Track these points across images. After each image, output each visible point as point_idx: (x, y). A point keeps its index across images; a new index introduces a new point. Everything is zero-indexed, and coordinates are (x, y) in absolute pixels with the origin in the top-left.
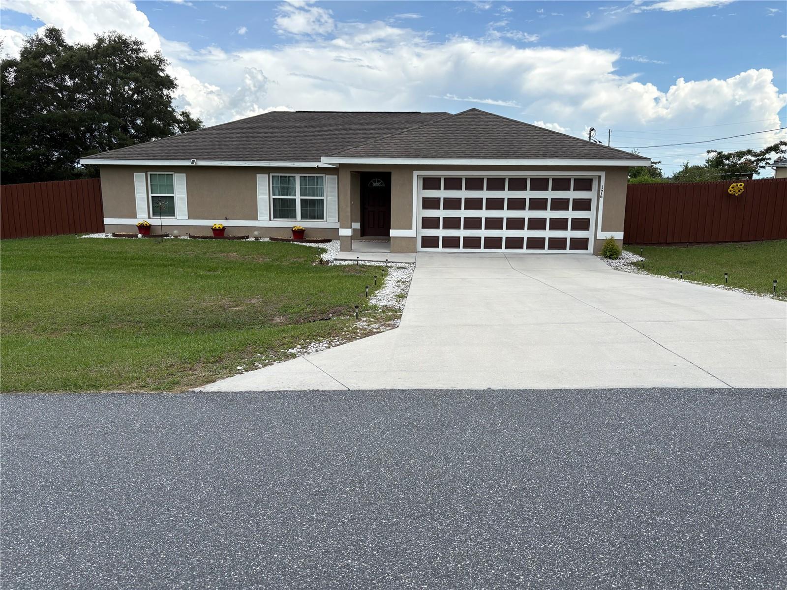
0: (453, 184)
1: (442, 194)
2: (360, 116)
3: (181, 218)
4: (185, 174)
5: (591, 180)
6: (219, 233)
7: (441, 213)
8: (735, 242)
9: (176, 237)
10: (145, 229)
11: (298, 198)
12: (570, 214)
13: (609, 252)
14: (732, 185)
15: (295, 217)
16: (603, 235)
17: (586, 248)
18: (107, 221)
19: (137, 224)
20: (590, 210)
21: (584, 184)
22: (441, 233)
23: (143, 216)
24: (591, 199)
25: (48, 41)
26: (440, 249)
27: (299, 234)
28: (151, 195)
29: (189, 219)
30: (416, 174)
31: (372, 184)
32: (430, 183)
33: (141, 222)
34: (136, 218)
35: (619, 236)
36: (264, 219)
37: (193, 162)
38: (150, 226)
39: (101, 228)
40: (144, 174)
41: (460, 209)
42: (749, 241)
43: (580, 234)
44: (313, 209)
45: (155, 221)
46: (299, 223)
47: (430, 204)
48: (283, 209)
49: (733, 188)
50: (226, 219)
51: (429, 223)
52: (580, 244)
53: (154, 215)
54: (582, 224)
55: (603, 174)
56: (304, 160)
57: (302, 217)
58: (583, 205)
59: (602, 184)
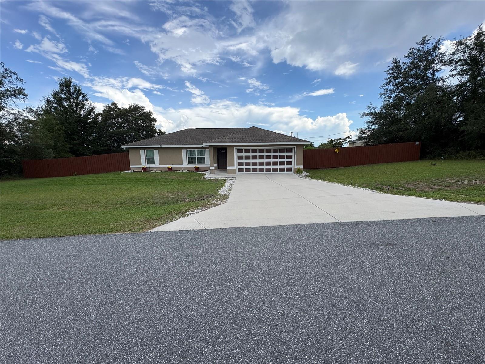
0: (247, 151)
1: (244, 154)
2: (216, 130)
3: (157, 165)
4: (158, 150)
5: (292, 149)
6: (170, 169)
7: (244, 161)
8: (338, 167)
9: (155, 171)
10: (145, 169)
11: (196, 157)
12: (286, 160)
13: (299, 172)
14: (336, 149)
15: (195, 163)
16: (296, 167)
18: (131, 167)
19: (142, 167)
20: (292, 159)
21: (290, 150)
22: (244, 167)
23: (144, 164)
24: (292, 155)
25: (112, 107)
26: (244, 172)
27: (197, 169)
28: (146, 157)
29: (159, 165)
30: (235, 148)
31: (221, 152)
32: (240, 151)
33: (143, 166)
34: (141, 165)
35: (302, 167)
36: (185, 164)
37: (160, 146)
38: (146, 168)
39: (129, 169)
40: (144, 150)
41: (250, 159)
43: (289, 166)
44: (201, 160)
45: (148, 166)
46: (197, 165)
47: (240, 158)
48: (191, 161)
50: (172, 165)
51: (240, 164)
52: (289, 170)
53: (147, 164)
54: (290, 163)
55: (296, 147)
56: (198, 144)
57: (198, 163)
58: (290, 157)
59: (296, 150)
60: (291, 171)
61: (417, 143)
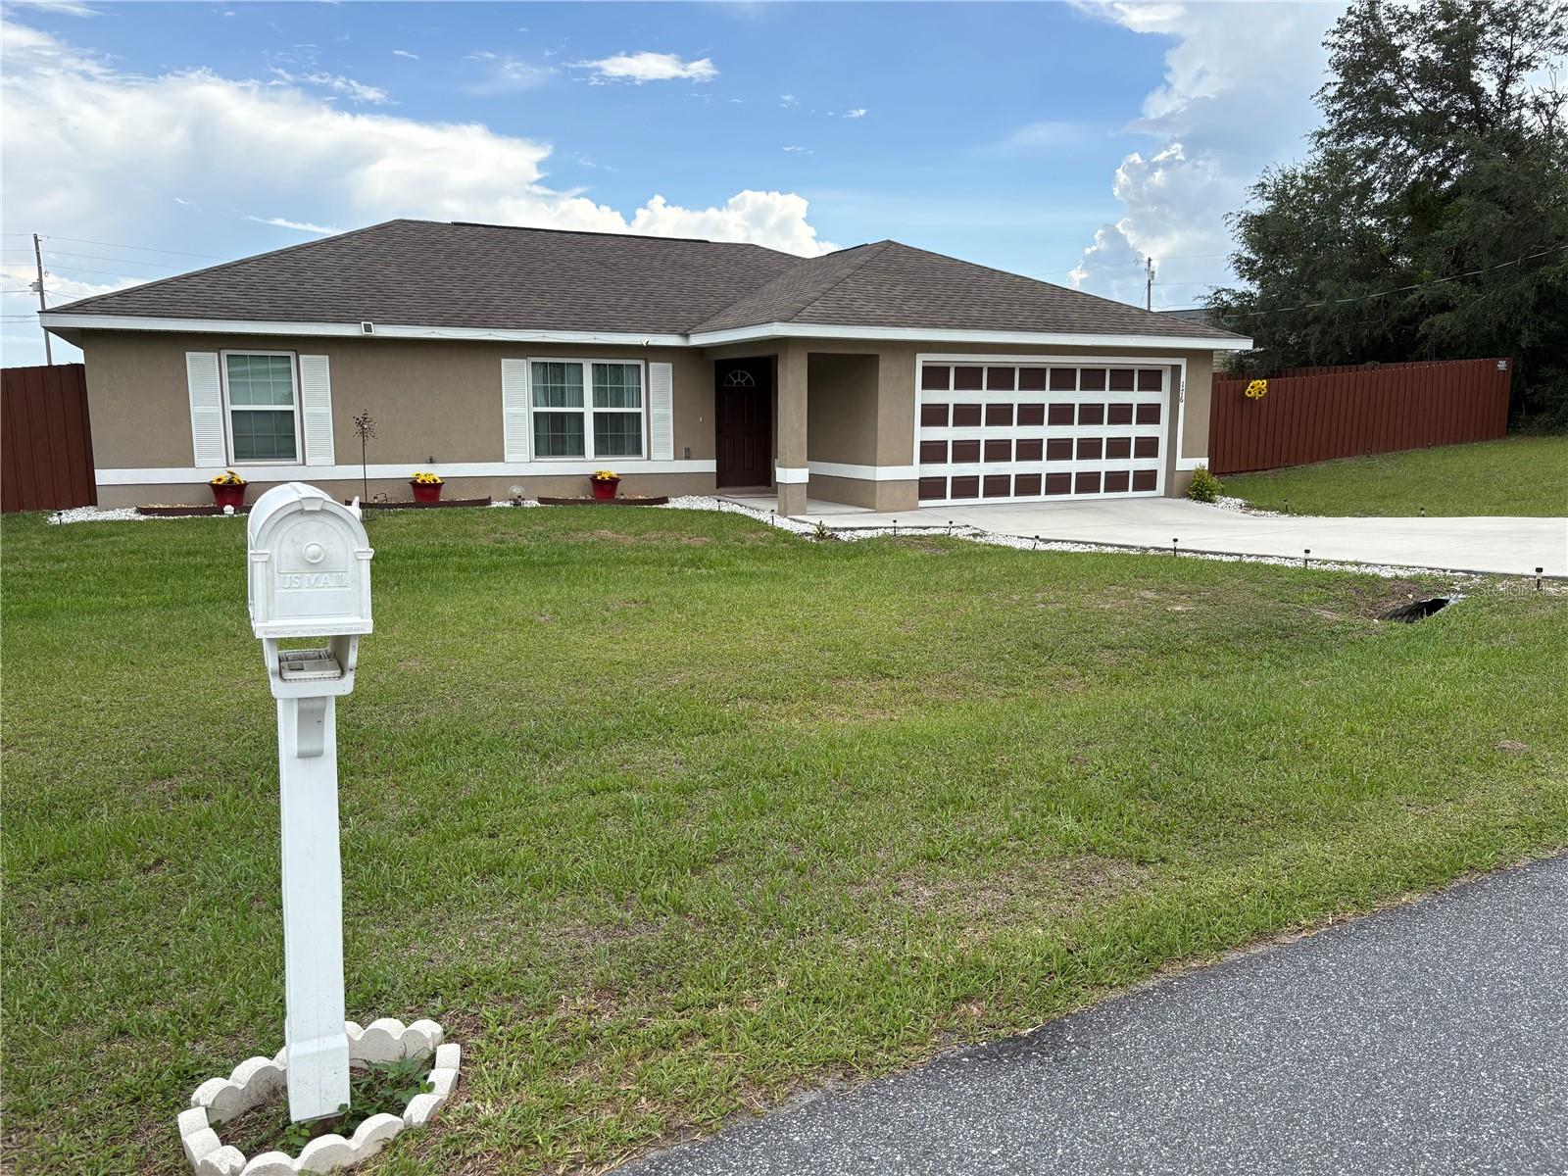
0: (969, 378)
1: (951, 397)
3: (316, 461)
4: (330, 358)
5: (1160, 372)
6: (426, 493)
7: (950, 433)
8: (1252, 471)
11: (589, 410)
12: (1133, 431)
14: (1251, 384)
15: (583, 452)
16: (1184, 464)
17: (1153, 487)
18: (103, 477)
20: (1159, 423)
21: (1152, 380)
22: (949, 470)
23: (214, 460)
24: (1160, 405)
26: (948, 500)
27: (604, 488)
28: (230, 408)
29: (336, 464)
30: (921, 359)
31: (730, 381)
32: (935, 378)
33: (211, 476)
34: (193, 466)
35: (1205, 462)
36: (519, 456)
37: (368, 328)
38: (246, 484)
39: (89, 495)
40: (212, 355)
41: (978, 424)
42: (1267, 470)
44: (619, 434)
45: (248, 472)
46: (591, 463)
47: (934, 415)
48: (556, 435)
49: (1252, 387)
50: (431, 461)
51: (933, 452)
52: (1146, 480)
53: (237, 457)
54: (1148, 447)
55: (1182, 362)
56: (614, 330)
57: (597, 453)
58: (1150, 414)
59: (1183, 378)
60: (1155, 489)
61: (1502, 365)
